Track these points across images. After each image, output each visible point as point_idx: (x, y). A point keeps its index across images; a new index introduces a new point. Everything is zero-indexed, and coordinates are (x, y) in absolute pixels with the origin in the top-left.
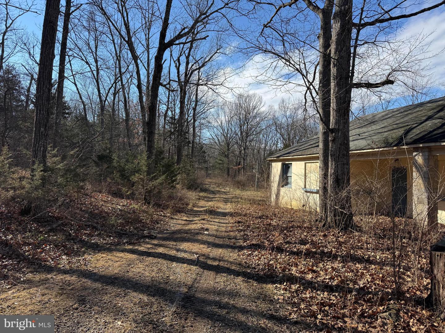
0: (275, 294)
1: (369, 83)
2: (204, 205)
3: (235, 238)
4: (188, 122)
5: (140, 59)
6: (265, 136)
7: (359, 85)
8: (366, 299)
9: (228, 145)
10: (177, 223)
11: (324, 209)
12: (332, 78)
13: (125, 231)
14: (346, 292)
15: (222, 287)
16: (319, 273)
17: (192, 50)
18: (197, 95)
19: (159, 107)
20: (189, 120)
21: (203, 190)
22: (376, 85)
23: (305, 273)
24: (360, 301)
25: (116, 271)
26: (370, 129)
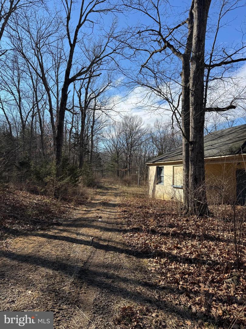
0: (149, 266)
1: (218, 108)
2: (100, 199)
3: (121, 223)
4: (88, 137)
5: (51, 90)
6: (145, 147)
7: (210, 110)
8: (215, 269)
9: (118, 153)
10: (79, 212)
11: (187, 200)
12: (190, 105)
13: (39, 220)
14: (201, 264)
15: (109, 262)
16: (182, 249)
17: (90, 84)
18: (94, 116)
19: (66, 125)
20: (88, 135)
21: (99, 187)
22: (223, 110)
23: (172, 249)
24: (211, 270)
25: (30, 251)
26: (219, 141)
